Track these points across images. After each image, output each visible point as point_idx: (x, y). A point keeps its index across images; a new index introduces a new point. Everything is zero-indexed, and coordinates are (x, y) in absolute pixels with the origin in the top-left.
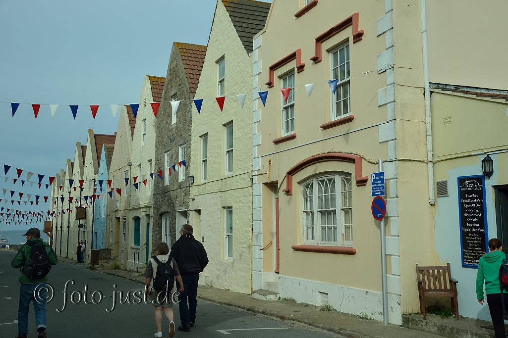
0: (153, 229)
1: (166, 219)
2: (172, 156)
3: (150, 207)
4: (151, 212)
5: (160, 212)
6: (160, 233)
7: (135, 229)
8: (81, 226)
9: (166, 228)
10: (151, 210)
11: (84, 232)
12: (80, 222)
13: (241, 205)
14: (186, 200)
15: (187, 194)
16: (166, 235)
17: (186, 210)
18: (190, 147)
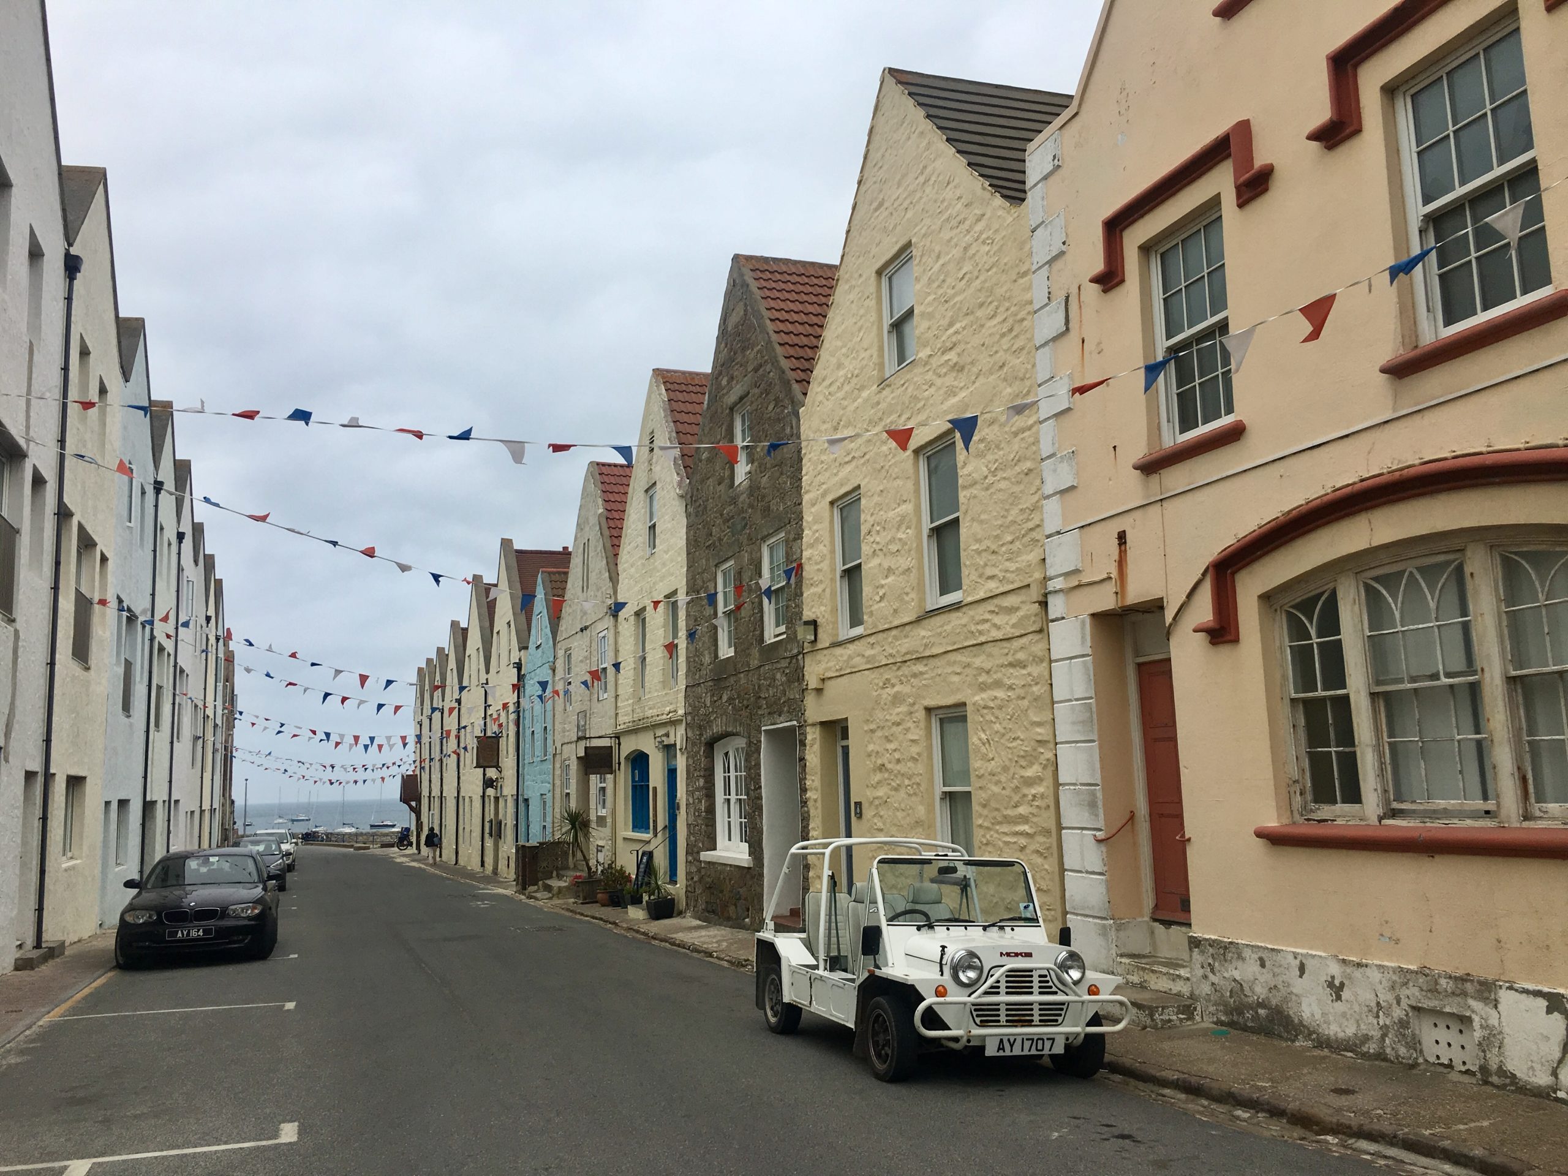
0: (687, 785)
1: (726, 754)
2: (740, 573)
3: (679, 721)
4: (678, 736)
5: (708, 734)
6: (710, 795)
7: (634, 788)
8: (488, 783)
9: (727, 781)
10: (681, 730)
11: (497, 799)
12: (484, 775)
13: (1000, 694)
14: (791, 695)
15: (797, 675)
16: (729, 800)
17: (795, 723)
18: (799, 536)
